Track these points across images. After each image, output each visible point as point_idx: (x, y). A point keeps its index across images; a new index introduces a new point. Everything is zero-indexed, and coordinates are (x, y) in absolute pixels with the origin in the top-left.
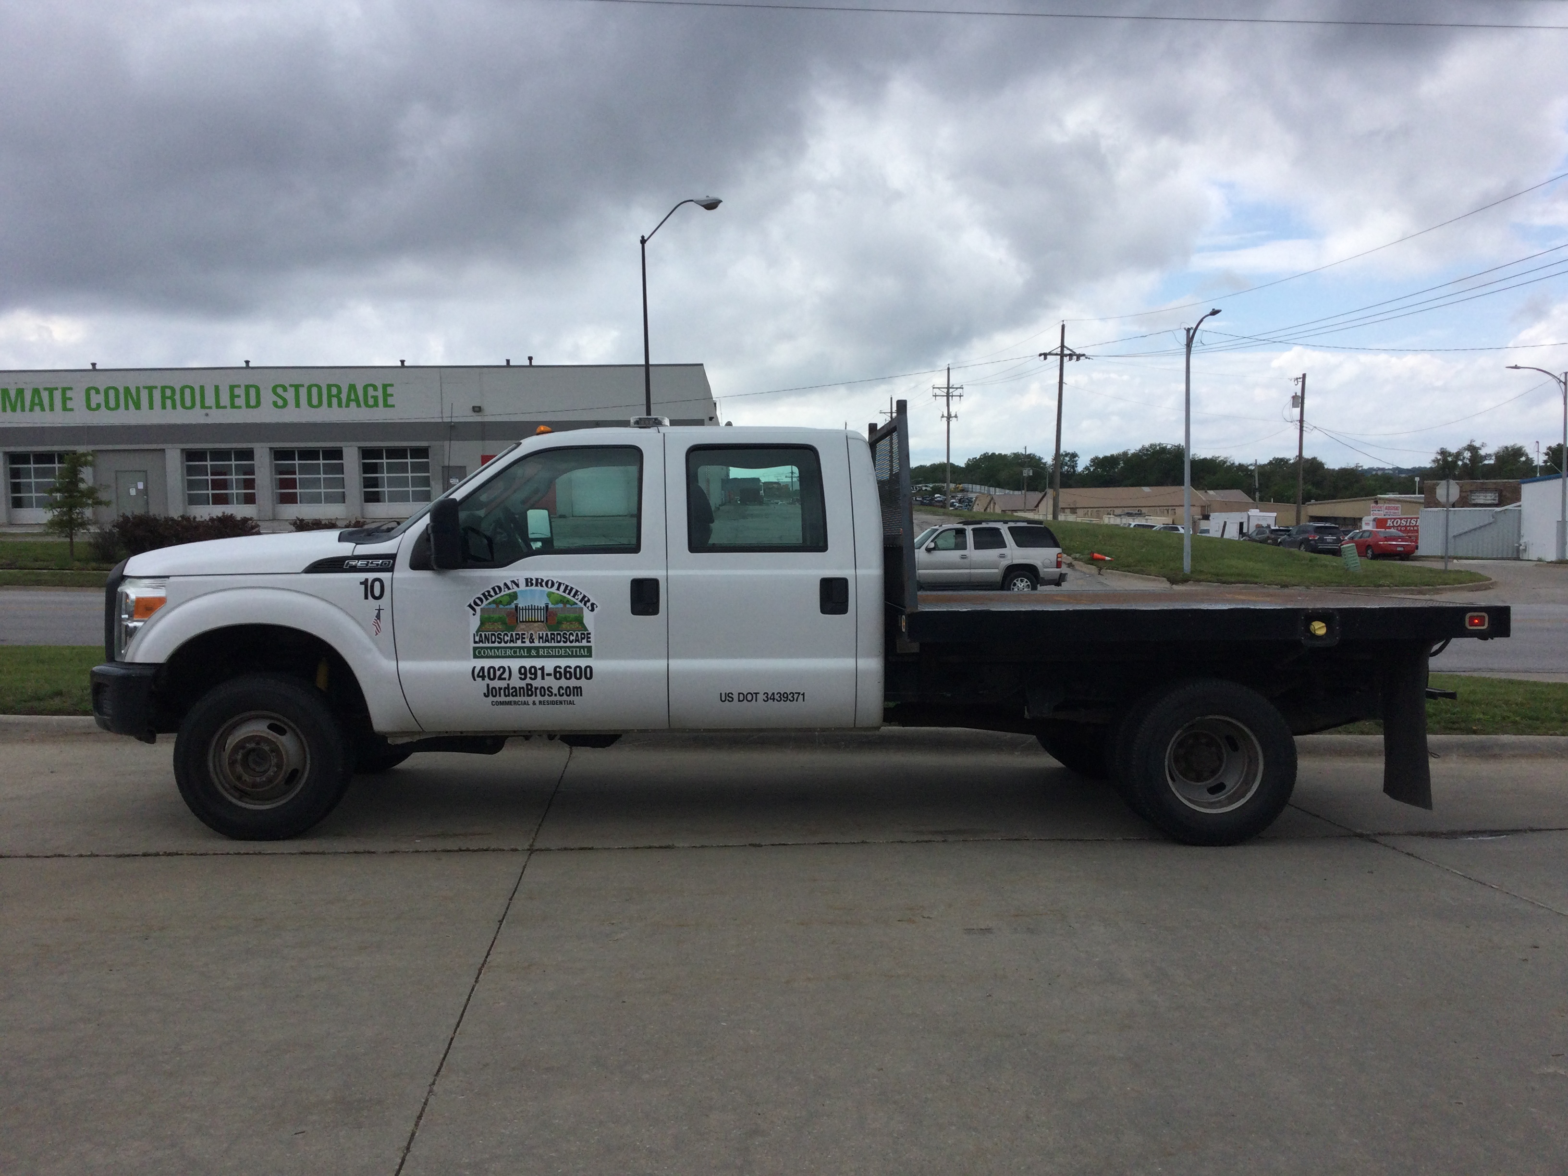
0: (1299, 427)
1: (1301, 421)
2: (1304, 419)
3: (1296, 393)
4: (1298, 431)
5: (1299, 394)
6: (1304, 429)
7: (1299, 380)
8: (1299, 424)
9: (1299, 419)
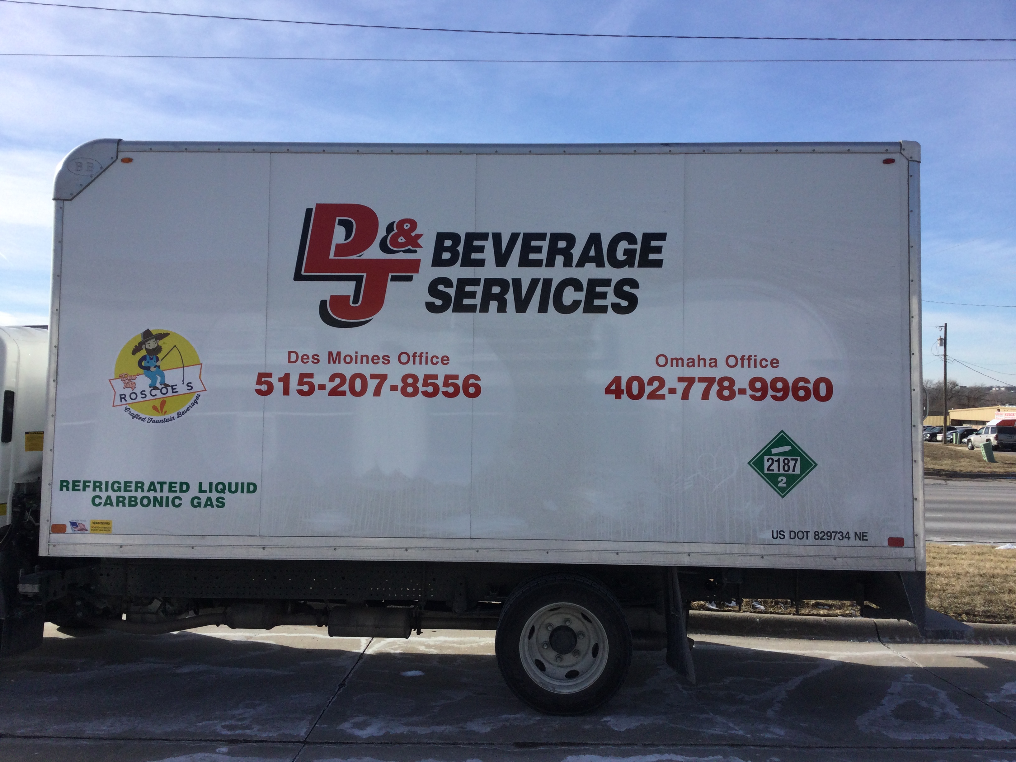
0: (943, 360)
1: (945, 355)
2: (947, 354)
3: (941, 337)
4: (943, 362)
5: (943, 337)
6: (947, 360)
7: (942, 327)
8: (943, 357)
9: (943, 354)
